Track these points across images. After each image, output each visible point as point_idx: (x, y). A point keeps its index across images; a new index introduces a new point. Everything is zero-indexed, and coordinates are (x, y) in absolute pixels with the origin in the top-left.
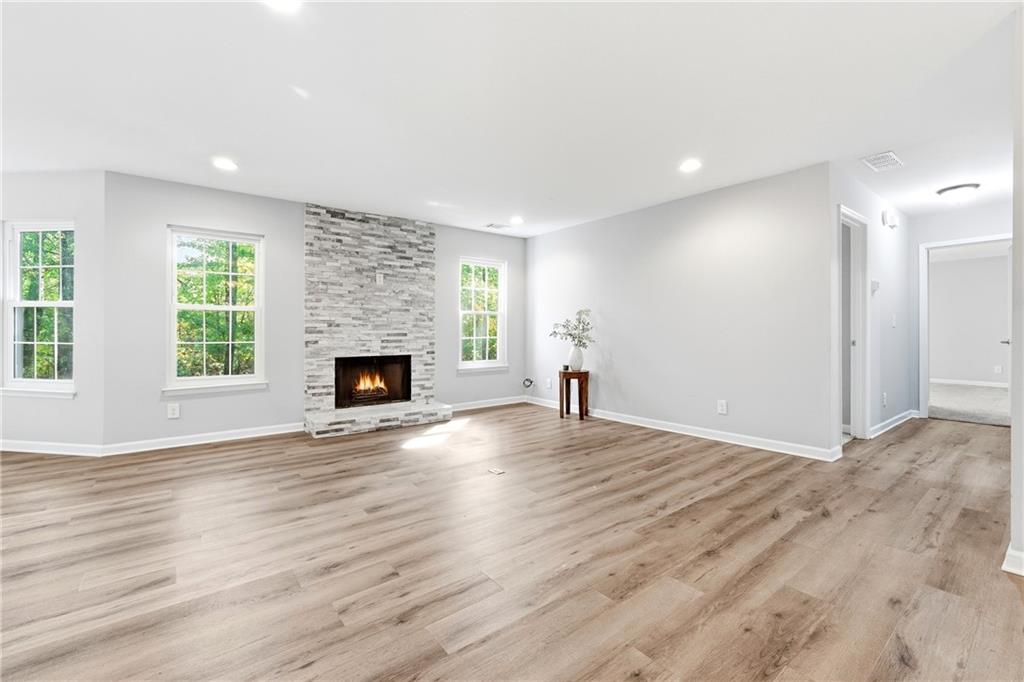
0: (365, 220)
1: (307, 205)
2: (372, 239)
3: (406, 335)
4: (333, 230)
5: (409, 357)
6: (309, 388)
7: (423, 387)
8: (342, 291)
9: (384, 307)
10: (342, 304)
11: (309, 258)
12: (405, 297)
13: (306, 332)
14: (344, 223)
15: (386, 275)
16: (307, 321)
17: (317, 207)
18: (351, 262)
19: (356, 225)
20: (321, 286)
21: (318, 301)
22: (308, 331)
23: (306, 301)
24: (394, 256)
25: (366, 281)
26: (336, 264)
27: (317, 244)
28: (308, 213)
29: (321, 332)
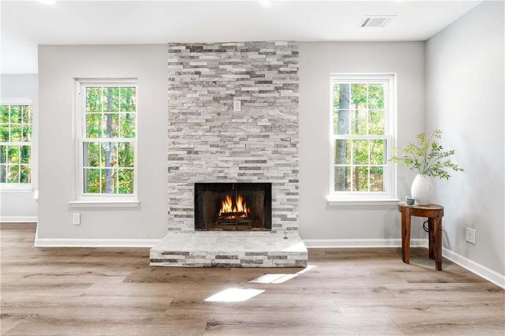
0: (222, 49)
1: (171, 45)
2: (229, 68)
3: (265, 162)
4: (192, 64)
5: (270, 185)
6: (172, 209)
7: (284, 218)
8: (201, 119)
9: (242, 134)
10: (200, 133)
11: (172, 92)
12: (265, 122)
13: (169, 159)
14: (202, 56)
15: (243, 102)
16: (170, 149)
17: (178, 44)
18: (209, 92)
19: (212, 56)
20: (181, 117)
21: (179, 130)
22: (171, 158)
23: (169, 131)
24: (252, 82)
25: (223, 109)
26: (195, 95)
27: (178, 78)
28: (171, 51)
29: (182, 159)
